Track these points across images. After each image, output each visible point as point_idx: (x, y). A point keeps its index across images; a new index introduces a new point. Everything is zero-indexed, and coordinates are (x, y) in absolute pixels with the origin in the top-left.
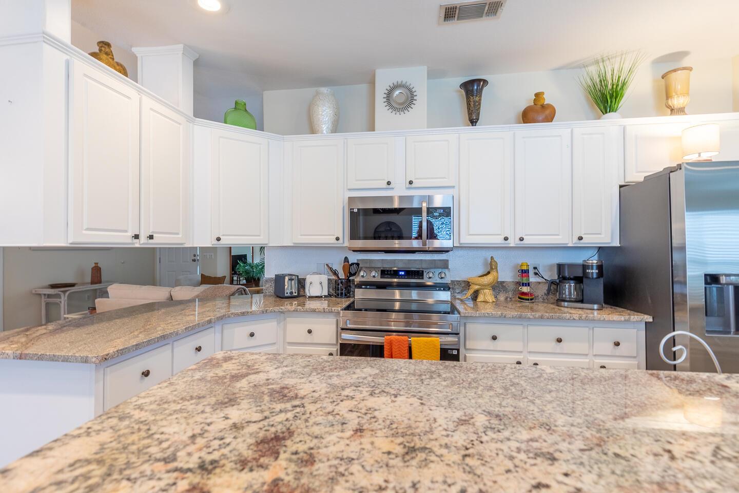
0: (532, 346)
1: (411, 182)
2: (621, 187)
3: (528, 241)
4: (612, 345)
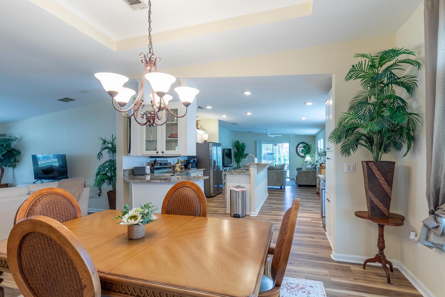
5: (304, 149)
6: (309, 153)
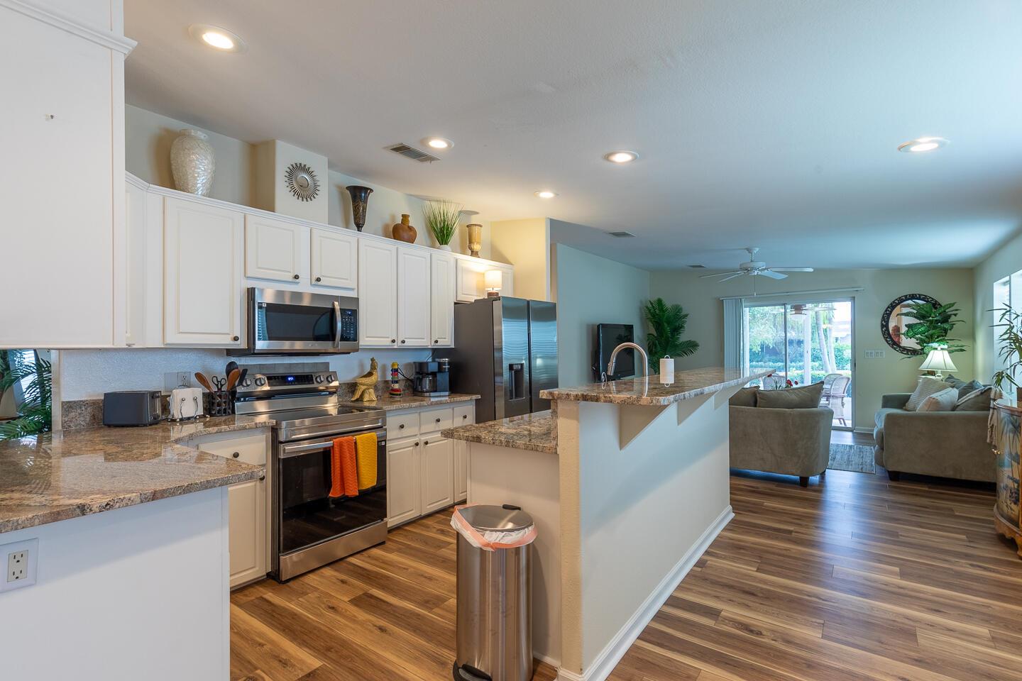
0: (424, 429)
1: (318, 280)
2: (455, 303)
3: (409, 343)
4: (462, 418)
5: (915, 321)
6: (943, 336)
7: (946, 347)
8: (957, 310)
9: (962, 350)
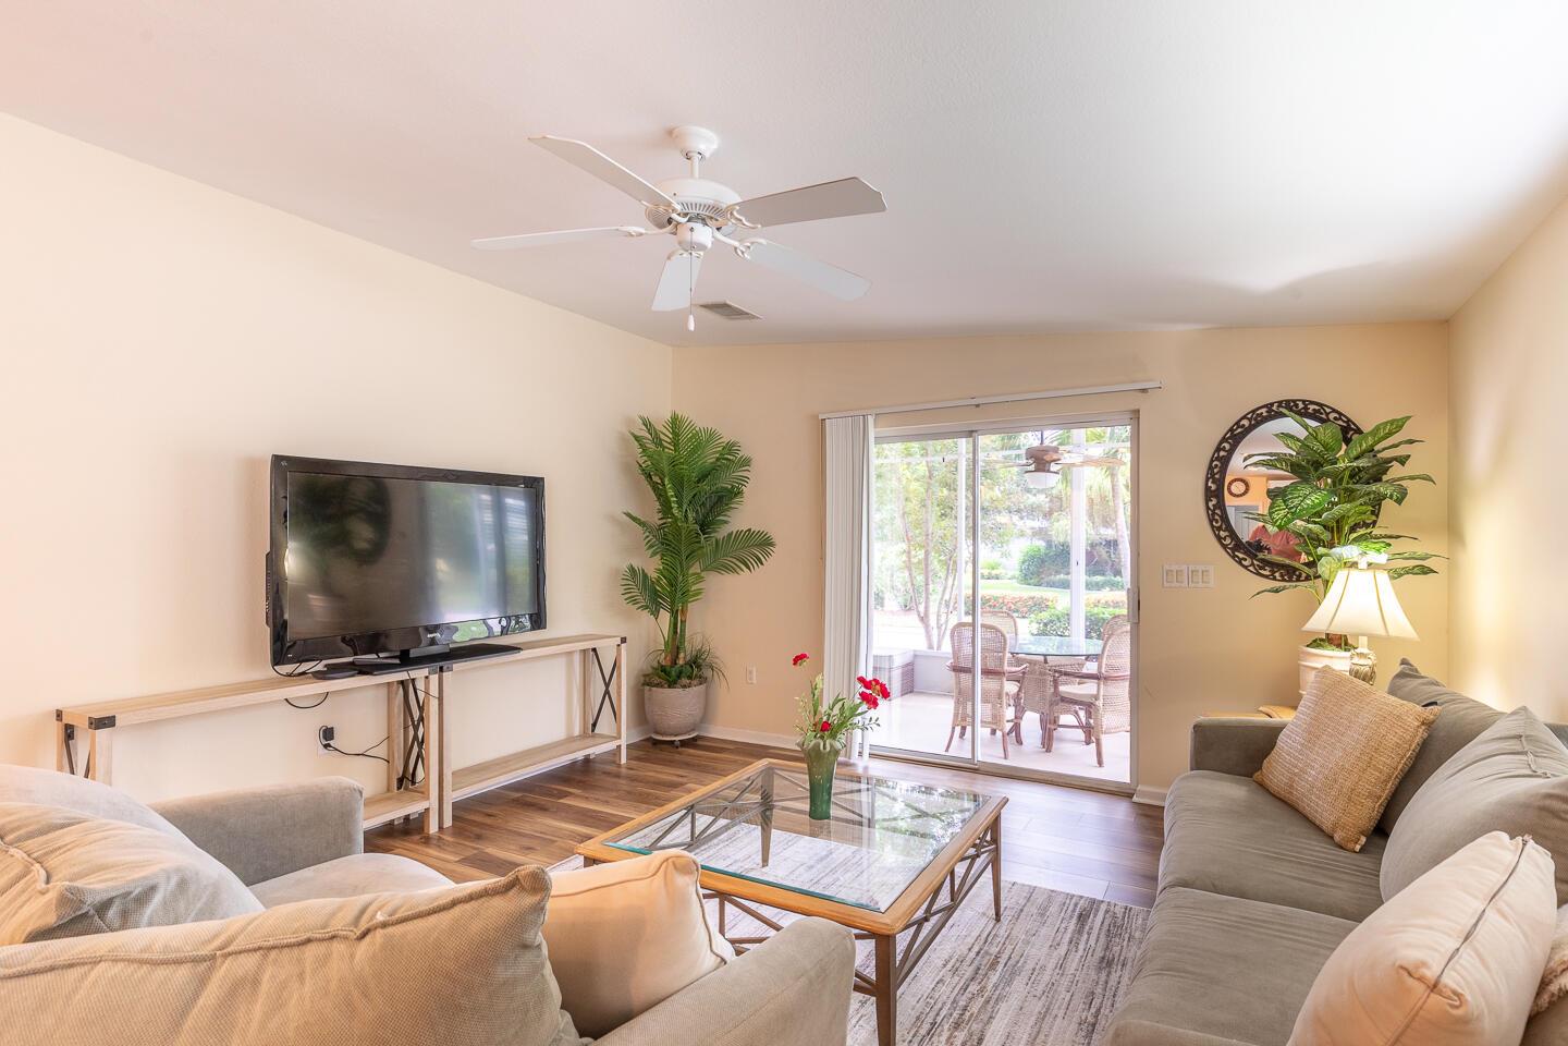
6: (1367, 526)
7: (1382, 558)
8: (1411, 442)
9: (1426, 571)
